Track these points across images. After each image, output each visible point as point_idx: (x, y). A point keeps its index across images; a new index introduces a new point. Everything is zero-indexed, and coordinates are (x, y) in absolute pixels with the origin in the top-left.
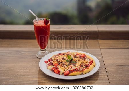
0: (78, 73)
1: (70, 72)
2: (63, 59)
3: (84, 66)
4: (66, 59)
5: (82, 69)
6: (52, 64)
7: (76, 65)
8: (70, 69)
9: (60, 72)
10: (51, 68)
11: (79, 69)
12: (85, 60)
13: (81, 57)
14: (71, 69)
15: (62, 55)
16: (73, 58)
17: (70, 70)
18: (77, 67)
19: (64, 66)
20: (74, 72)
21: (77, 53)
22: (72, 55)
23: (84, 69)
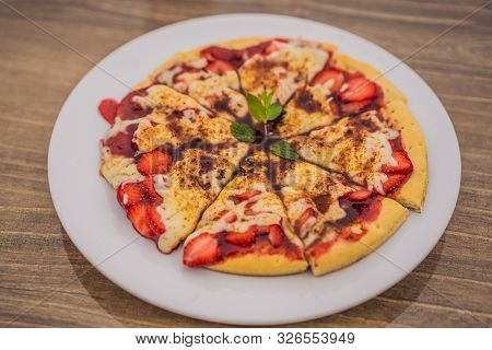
1: (229, 246)
2: (221, 105)
3: (336, 212)
4: (241, 113)
5: (312, 237)
6: (135, 147)
7: (287, 180)
8: (234, 219)
9: (162, 231)
11: (297, 231)
12: (359, 141)
13: (347, 102)
14: (242, 228)
15: (221, 73)
16: (291, 109)
17: (229, 228)
18: (286, 209)
19: (204, 176)
20: (252, 252)
21: (330, 54)
22: (293, 75)
23: (331, 236)
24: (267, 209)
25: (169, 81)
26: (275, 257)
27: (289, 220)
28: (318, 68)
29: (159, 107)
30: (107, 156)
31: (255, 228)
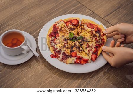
2: (66, 40)
3: (98, 35)
5: (100, 40)
6: (68, 56)
11: (98, 42)
15: (59, 36)
17: (92, 51)
18: (93, 42)
19: (80, 49)
21: (62, 21)
22: (65, 28)
23: (102, 38)
24: (92, 44)
27: (95, 42)
28: (65, 24)
29: (61, 48)
30: (66, 61)
31: (94, 48)
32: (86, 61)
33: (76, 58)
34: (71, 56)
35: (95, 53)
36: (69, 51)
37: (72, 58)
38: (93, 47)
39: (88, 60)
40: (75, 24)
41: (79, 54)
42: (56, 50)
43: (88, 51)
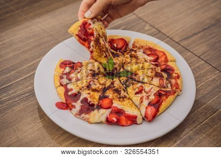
0: (171, 98)
1: (156, 104)
3: (165, 75)
5: (169, 85)
6: (93, 105)
8: (148, 97)
10: (104, 119)
11: (164, 87)
14: (152, 98)
17: (150, 100)
19: (122, 95)
20: (162, 101)
23: (173, 81)
24: (150, 88)
25: (68, 81)
26: (169, 98)
27: (158, 86)
29: (81, 89)
30: (87, 116)
31: (155, 94)
32: (133, 120)
33: (110, 110)
34: (100, 107)
35: (154, 104)
36: (97, 95)
37: (102, 111)
38: (153, 94)
39: (136, 117)
40: (119, 46)
41: (117, 104)
42: (70, 93)
43: (139, 98)
